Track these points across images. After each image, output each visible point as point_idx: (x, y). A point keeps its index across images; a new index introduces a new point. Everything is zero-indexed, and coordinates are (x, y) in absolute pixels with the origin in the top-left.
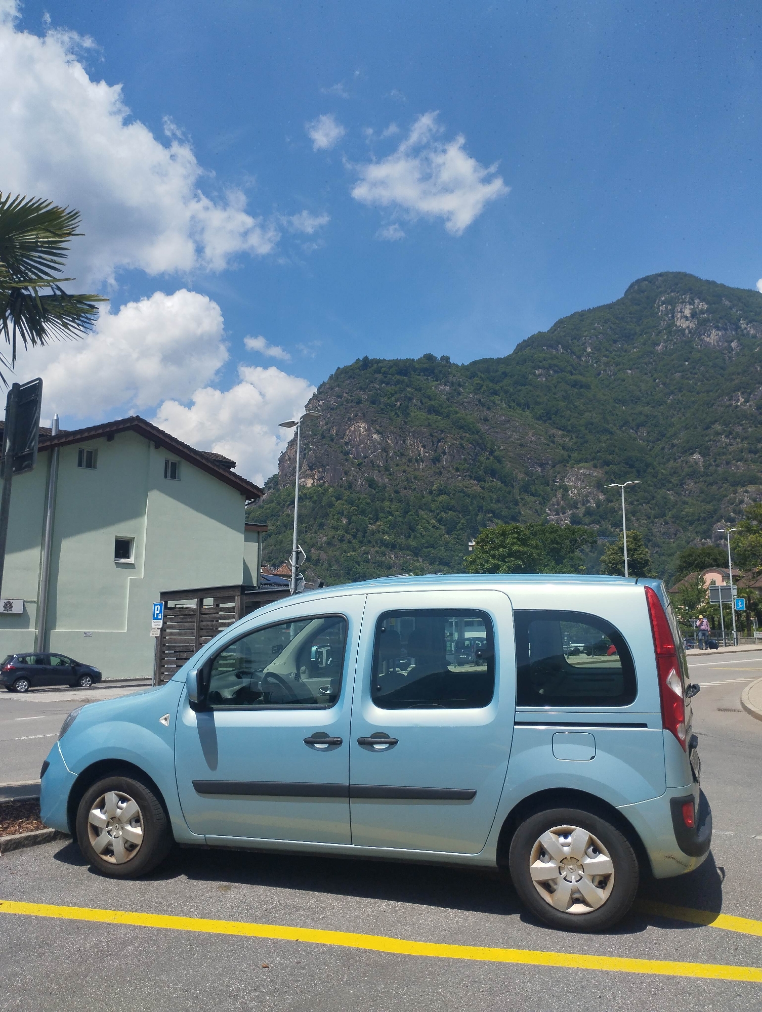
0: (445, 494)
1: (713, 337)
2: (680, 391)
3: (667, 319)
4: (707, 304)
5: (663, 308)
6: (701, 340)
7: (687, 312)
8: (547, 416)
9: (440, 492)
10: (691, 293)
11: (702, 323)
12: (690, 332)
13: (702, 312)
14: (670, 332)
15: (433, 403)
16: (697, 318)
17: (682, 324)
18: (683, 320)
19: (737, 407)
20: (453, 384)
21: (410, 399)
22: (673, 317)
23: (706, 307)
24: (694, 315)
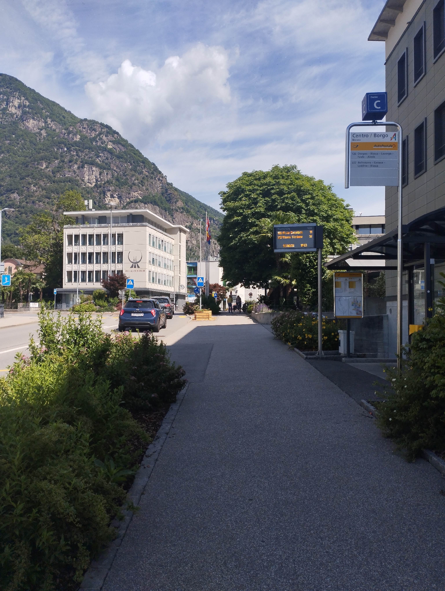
1: (31, 124)
2: (8, 152)
4: (29, 102)
5: (1, 97)
11: (24, 113)
12: (17, 117)
13: (25, 106)
14: (4, 113)
19: (41, 169)
22: (7, 104)
23: (28, 104)
24: (20, 107)
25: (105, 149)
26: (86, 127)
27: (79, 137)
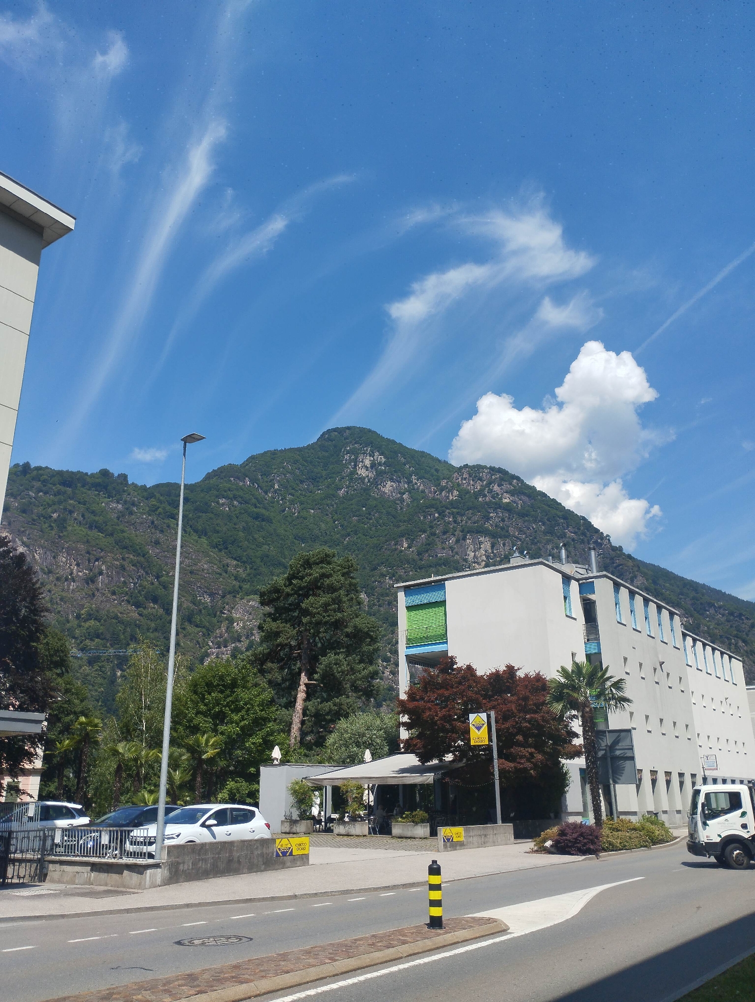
0: (95, 619)
1: (388, 487)
2: (356, 534)
3: (350, 467)
4: (385, 458)
5: (347, 457)
6: (378, 489)
8: (224, 545)
9: (90, 616)
10: (372, 447)
11: (380, 474)
12: (369, 481)
13: (380, 464)
14: (352, 479)
15: (97, 518)
16: (376, 469)
17: (362, 472)
19: (401, 551)
20: (125, 502)
21: (71, 512)
22: (355, 465)
23: (384, 460)
24: (373, 465)
25: (499, 506)
26: (467, 476)
27: (456, 493)
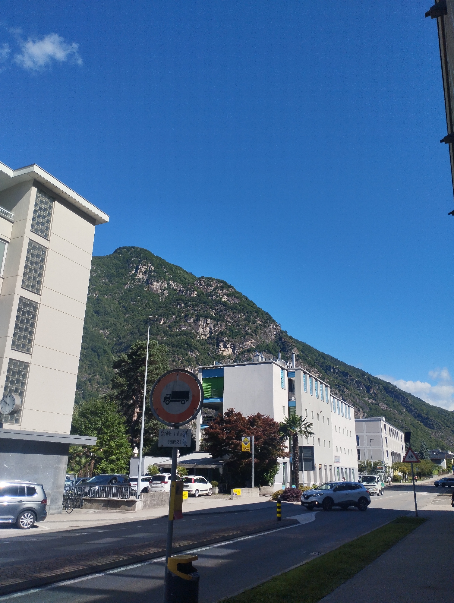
1: (155, 286)
2: (133, 311)
3: (133, 271)
4: (155, 267)
5: (131, 265)
6: (149, 286)
7: (143, 269)
10: (147, 260)
11: (150, 277)
12: (143, 280)
13: (151, 271)
14: (133, 279)
16: (148, 274)
17: (140, 275)
18: (141, 274)
19: (160, 325)
22: (136, 271)
23: (153, 269)
24: (147, 271)
25: (220, 302)
26: (203, 283)
27: (196, 293)
